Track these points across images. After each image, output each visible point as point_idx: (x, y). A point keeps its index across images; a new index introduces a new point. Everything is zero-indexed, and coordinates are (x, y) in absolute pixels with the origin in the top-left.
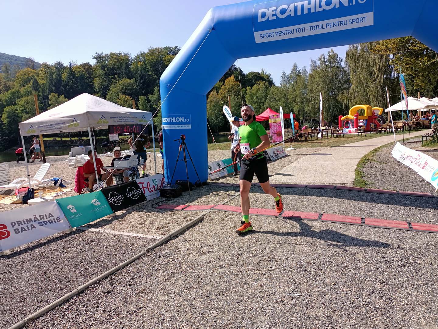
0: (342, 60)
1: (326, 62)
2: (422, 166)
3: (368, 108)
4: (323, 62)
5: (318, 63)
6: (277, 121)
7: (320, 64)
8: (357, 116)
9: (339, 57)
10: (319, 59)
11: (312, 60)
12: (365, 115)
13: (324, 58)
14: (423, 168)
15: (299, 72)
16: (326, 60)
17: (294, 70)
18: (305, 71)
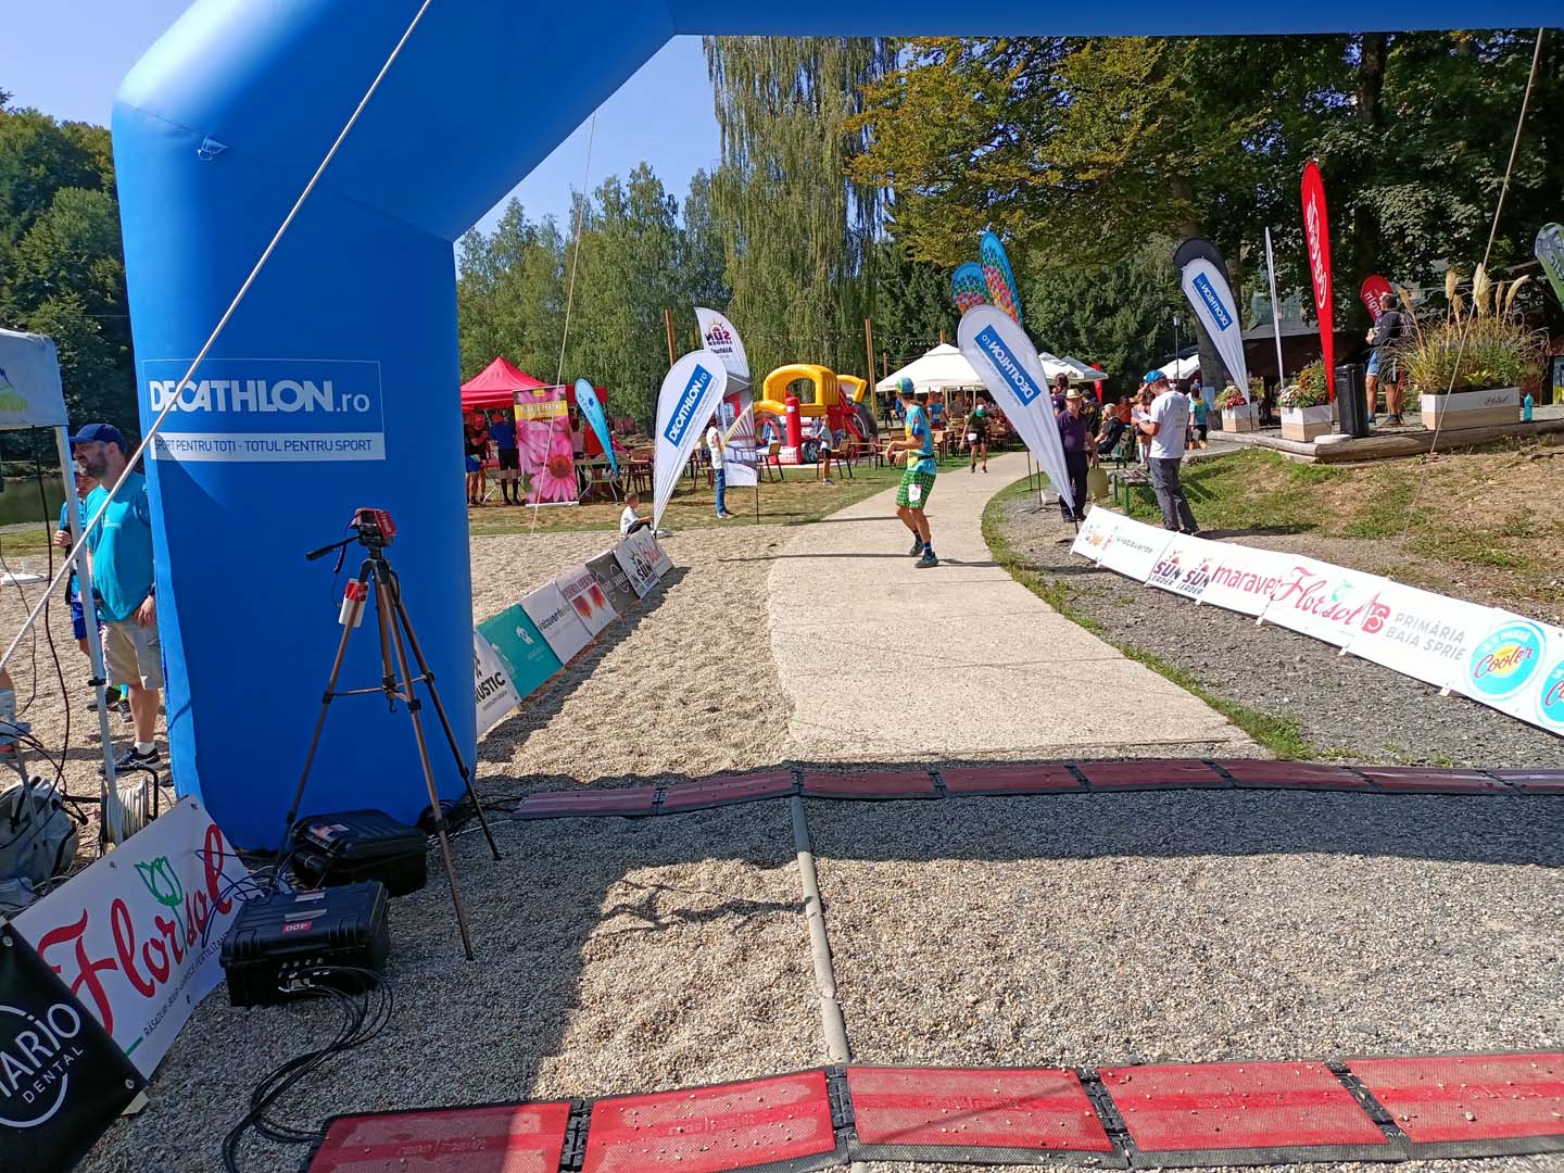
0: (675, 206)
1: (625, 206)
2: (1359, 620)
3: (824, 375)
4: (614, 207)
5: (597, 207)
6: (548, 414)
7: (603, 213)
8: (795, 403)
9: (666, 195)
10: (598, 193)
11: (574, 195)
12: (819, 401)
13: (618, 191)
14: (1365, 628)
15: (531, 233)
16: (623, 200)
17: (508, 222)
18: (552, 233)
